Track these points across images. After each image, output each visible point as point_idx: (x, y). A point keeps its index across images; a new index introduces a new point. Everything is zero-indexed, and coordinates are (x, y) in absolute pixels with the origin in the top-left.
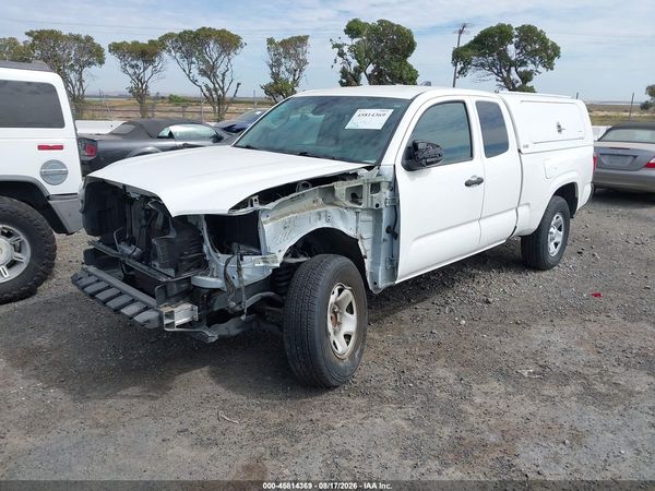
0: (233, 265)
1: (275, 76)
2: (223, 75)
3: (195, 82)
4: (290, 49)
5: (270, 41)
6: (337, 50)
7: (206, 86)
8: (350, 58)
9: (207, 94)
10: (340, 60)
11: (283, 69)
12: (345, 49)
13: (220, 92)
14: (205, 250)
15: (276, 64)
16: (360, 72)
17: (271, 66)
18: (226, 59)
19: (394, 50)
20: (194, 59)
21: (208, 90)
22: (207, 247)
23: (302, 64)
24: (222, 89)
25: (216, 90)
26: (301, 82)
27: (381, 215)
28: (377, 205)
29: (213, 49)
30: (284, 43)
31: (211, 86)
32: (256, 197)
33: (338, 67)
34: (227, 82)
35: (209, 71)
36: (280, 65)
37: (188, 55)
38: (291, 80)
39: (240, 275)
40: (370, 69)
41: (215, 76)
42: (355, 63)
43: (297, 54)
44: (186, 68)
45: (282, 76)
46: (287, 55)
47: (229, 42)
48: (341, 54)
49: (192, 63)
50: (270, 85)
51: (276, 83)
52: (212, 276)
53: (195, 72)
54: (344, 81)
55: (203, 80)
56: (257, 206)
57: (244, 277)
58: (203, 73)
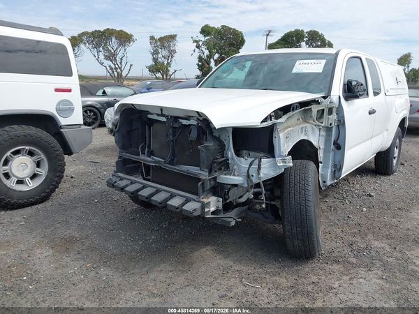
0: (255, 166)
1: (155, 60)
2: (121, 59)
3: (102, 64)
4: (165, 43)
5: (152, 38)
6: (195, 44)
7: (110, 66)
8: (204, 50)
9: (111, 72)
10: (197, 50)
11: (160, 55)
12: (201, 43)
13: (119, 70)
14: (230, 156)
15: (155, 52)
16: (210, 58)
17: (153, 54)
18: (123, 49)
19: (231, 45)
20: (101, 49)
21: (111, 69)
22: (231, 153)
23: (172, 53)
24: (120, 68)
25: (116, 69)
26: (173, 64)
27: (332, 131)
28: (331, 124)
29: (114, 42)
30: (161, 39)
31: (113, 66)
32: (273, 114)
33: (197, 55)
34: (123, 64)
35: (111, 57)
36: (158, 53)
37: (97, 46)
38: (166, 63)
39: (259, 173)
40: (216, 56)
41: (115, 60)
42: (207, 52)
43: (169, 46)
44: (96, 54)
45: (160, 60)
46: (163, 46)
47: (125, 38)
48: (198, 47)
49: (100, 51)
50: (152, 66)
51: (156, 65)
52: (234, 175)
53: (102, 57)
54: (200, 64)
55: (108, 63)
56: (274, 120)
57: (262, 175)
58: (107, 58)
